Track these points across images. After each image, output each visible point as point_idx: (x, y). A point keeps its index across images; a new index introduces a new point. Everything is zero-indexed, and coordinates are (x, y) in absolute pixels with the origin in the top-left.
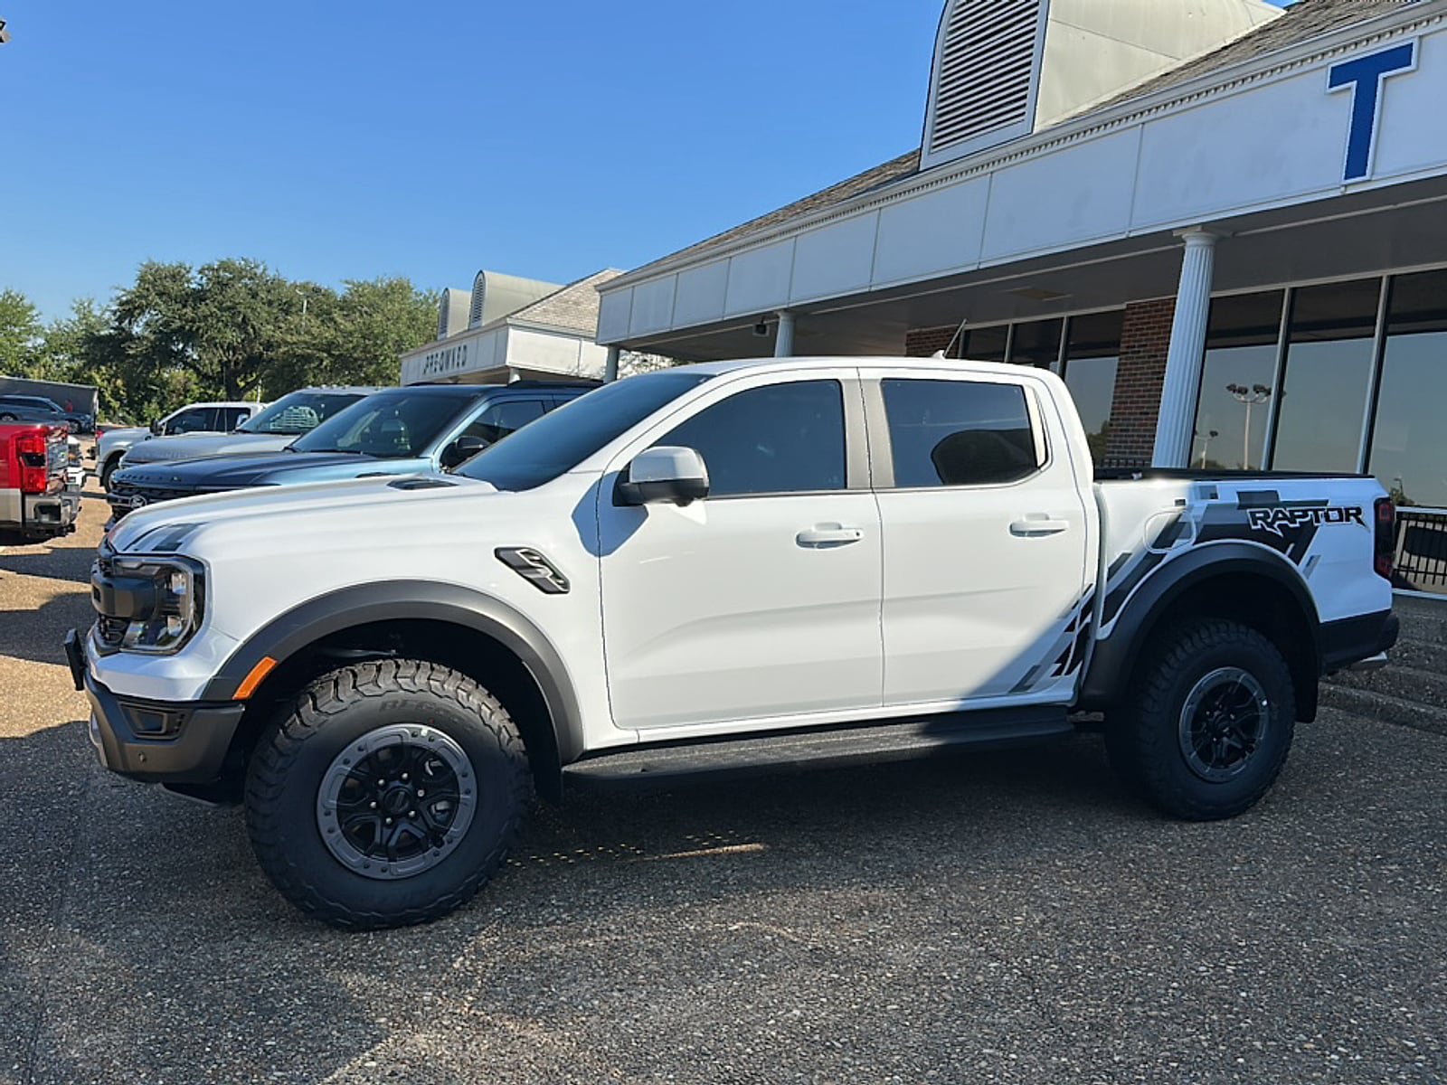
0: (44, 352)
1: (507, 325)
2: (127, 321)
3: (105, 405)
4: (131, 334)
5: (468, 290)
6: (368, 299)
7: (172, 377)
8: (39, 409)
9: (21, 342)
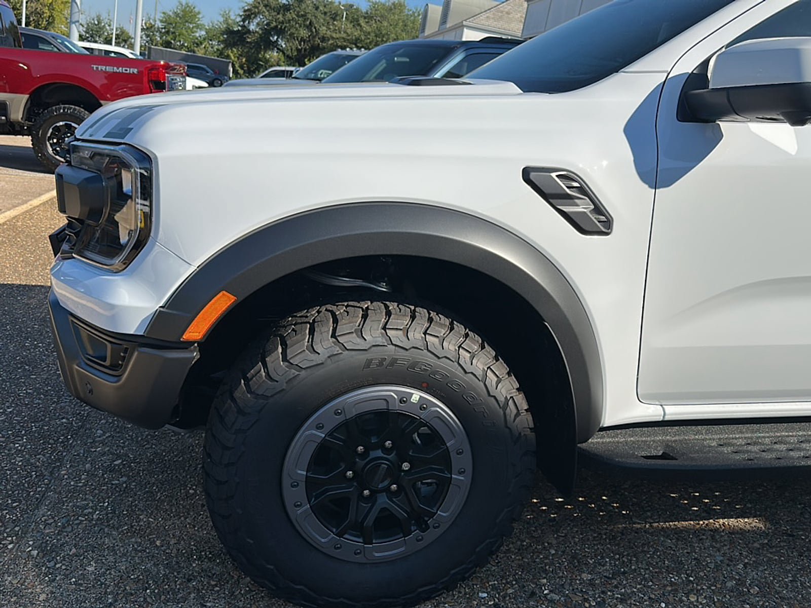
0: (204, 39)
1: (463, 26)
2: (247, 22)
3: (235, 72)
4: (249, 30)
5: (440, 5)
6: (381, 12)
7: (271, 57)
8: (201, 71)
9: (193, 33)
